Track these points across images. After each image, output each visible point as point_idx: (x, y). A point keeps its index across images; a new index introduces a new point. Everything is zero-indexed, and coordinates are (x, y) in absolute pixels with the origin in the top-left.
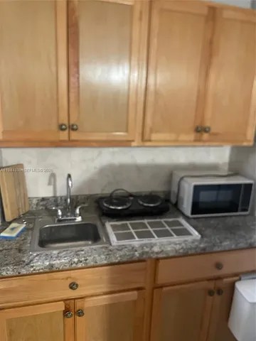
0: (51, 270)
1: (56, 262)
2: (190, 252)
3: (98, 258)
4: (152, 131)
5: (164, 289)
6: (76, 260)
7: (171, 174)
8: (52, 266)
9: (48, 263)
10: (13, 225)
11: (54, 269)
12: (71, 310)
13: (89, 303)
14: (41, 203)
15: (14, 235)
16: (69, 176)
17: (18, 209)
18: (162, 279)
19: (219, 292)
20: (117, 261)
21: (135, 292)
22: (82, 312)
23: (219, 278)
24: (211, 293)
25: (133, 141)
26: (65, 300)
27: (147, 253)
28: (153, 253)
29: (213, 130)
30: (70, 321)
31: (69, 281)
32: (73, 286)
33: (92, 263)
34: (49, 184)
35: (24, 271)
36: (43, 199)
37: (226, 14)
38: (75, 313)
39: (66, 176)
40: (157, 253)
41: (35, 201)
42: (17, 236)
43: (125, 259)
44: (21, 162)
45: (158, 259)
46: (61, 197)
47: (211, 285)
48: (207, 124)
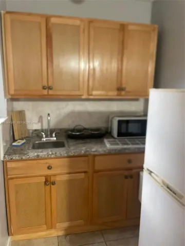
0: (38, 158)
1: (41, 154)
2: (112, 152)
3: (62, 153)
4: (93, 90)
5: (99, 173)
6: (51, 153)
7: (108, 117)
8: (38, 156)
9: (36, 154)
10: (19, 141)
11: (40, 157)
12: (48, 182)
13: (58, 179)
14: (34, 132)
15: (19, 144)
16: (49, 114)
17: (22, 134)
18: (98, 167)
19: (131, 177)
20: (72, 155)
21: (83, 174)
22: (54, 182)
23: (131, 169)
24: (126, 177)
25: (82, 95)
26: (45, 176)
27: (88, 151)
28: (91, 151)
29: (128, 89)
30: (48, 187)
31: (48, 165)
32: (49, 168)
33: (59, 155)
34: (39, 122)
35: (24, 158)
36: (36, 130)
37: (130, 27)
38: (50, 183)
39: (47, 114)
40: (94, 152)
41: (31, 131)
42: (21, 145)
43: (76, 154)
44: (24, 109)
45: (95, 156)
46: (45, 130)
47: (126, 173)
48: (124, 86)
